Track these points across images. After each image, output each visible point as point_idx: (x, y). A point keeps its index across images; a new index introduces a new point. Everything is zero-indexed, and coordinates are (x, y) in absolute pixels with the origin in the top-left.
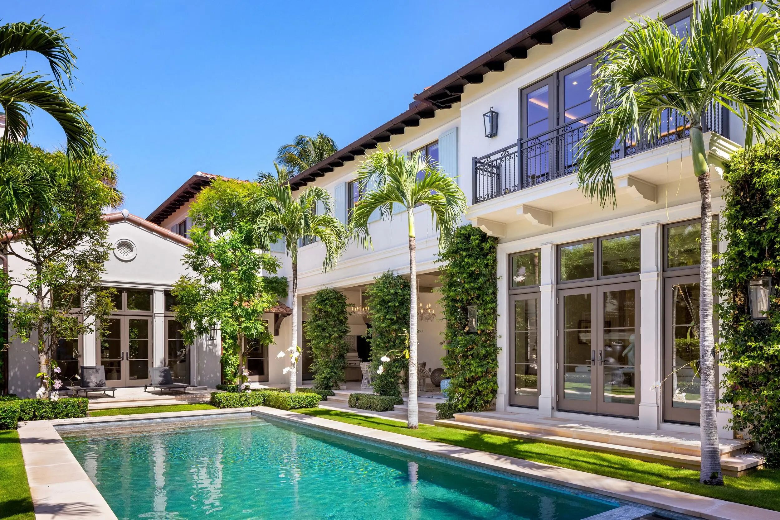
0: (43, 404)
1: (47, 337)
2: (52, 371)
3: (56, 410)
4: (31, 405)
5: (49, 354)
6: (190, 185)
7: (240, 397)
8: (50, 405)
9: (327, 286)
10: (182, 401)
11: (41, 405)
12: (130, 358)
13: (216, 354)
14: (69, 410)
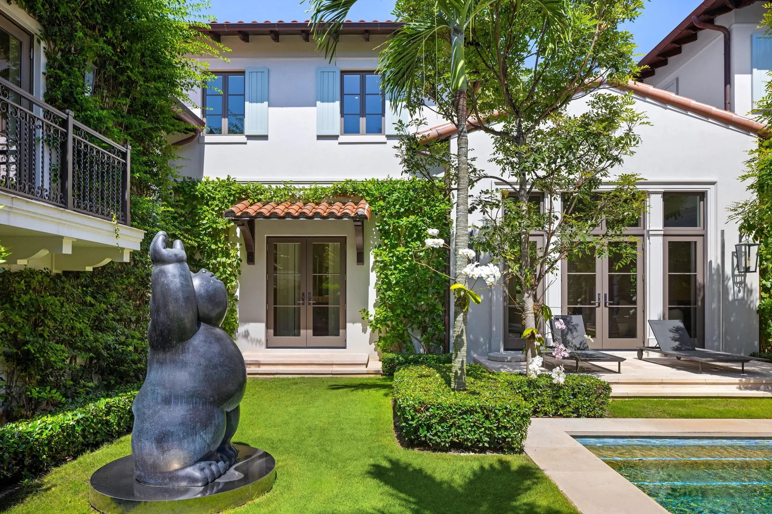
0: (539, 387)
3: (560, 401)
4: (519, 388)
6: (698, 17)
8: (549, 391)
10: (751, 389)
11: (534, 388)
12: (610, 304)
13: (749, 302)
14: (581, 401)
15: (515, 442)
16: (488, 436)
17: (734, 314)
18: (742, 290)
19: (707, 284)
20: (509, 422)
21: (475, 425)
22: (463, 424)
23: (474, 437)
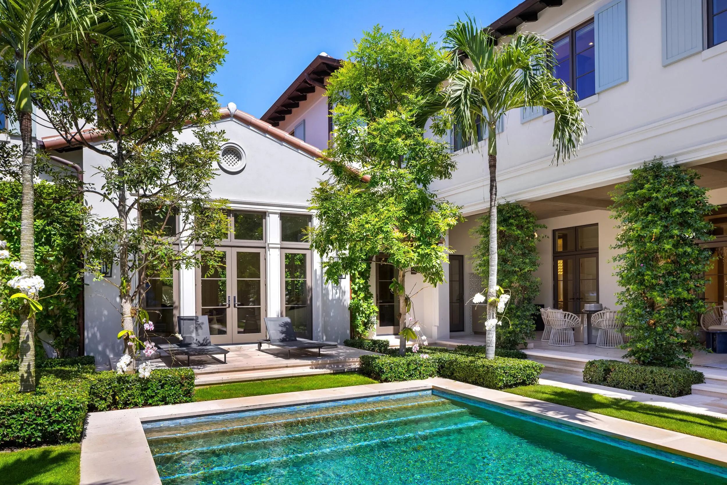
0: (128, 382)
1: (134, 276)
2: (141, 326)
3: (148, 392)
4: (109, 384)
5: (136, 301)
6: (309, 75)
7: (409, 364)
8: (138, 384)
9: (508, 200)
10: (320, 368)
11: (124, 383)
12: (238, 305)
13: (343, 301)
14: (167, 391)
15: (68, 433)
16: (41, 431)
17: (333, 311)
18: (338, 291)
19: (314, 287)
20: (60, 416)
21: (25, 423)
22: (13, 424)
23: (25, 434)
